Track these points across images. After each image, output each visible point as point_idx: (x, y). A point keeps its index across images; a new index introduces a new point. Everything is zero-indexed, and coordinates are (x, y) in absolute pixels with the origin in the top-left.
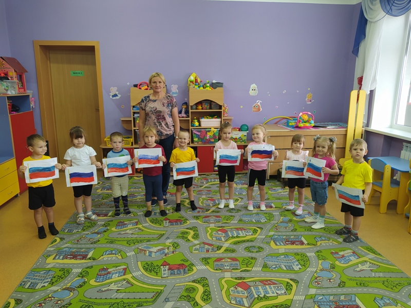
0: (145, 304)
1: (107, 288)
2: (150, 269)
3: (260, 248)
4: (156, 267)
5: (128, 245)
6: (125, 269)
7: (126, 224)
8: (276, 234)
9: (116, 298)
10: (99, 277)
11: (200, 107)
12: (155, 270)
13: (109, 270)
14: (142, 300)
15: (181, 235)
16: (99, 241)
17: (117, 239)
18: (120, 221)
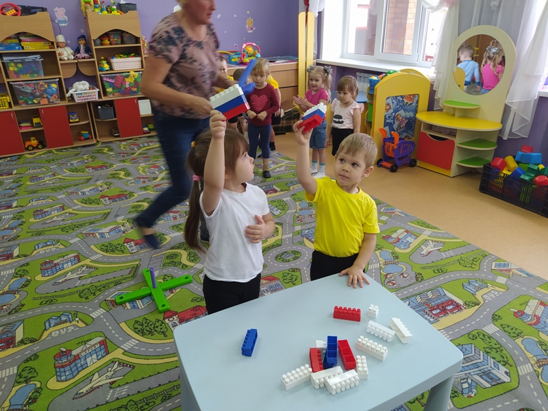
0: (174, 393)
1: (90, 385)
2: (148, 329)
3: (295, 252)
4: (158, 324)
5: (83, 300)
6: (103, 343)
7: (58, 264)
8: (304, 227)
9: (117, 399)
10: (62, 370)
11: (107, 42)
12: (158, 329)
13: (74, 353)
14: (166, 387)
15: (169, 261)
16: (23, 305)
17: (56, 294)
18: (43, 261)
